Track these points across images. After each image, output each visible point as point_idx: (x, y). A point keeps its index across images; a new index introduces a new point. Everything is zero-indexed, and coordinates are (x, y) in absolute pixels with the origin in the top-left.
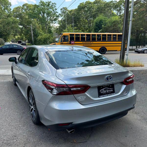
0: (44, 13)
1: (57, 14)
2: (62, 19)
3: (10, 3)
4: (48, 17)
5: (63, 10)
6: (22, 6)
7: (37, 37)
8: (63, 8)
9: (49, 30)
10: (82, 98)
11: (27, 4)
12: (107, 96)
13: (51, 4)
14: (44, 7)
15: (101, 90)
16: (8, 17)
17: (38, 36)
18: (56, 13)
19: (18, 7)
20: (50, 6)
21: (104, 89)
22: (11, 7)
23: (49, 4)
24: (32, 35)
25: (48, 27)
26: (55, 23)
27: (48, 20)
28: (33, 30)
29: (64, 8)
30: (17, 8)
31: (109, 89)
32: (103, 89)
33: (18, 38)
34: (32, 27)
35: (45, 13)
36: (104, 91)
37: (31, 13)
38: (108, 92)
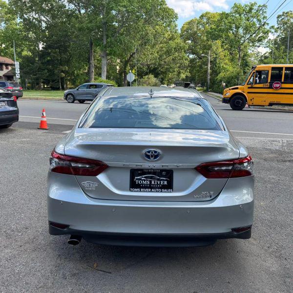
0: (237, 28)
1: (267, 27)
2: (277, 37)
3: (177, 14)
4: (245, 34)
5: (283, 17)
6: (198, 18)
7: (217, 75)
8: (284, 13)
9: (243, 60)
10: (90, 185)
11: (209, 13)
12: (149, 192)
13: (255, 8)
14: (240, 15)
15: (138, 177)
16: (170, 39)
17: (220, 73)
18: (263, 25)
19: (191, 21)
20: (253, 11)
21: (145, 177)
22: (177, 23)
23: (251, 9)
24: (209, 71)
25: (242, 55)
26: (259, 47)
27: (245, 41)
28: (211, 62)
29: (286, 13)
30: (189, 23)
31: (158, 180)
32: (143, 176)
33: (187, 77)
34: (211, 57)
35: (239, 27)
36: (145, 180)
37: (213, 30)
38: (155, 185)
